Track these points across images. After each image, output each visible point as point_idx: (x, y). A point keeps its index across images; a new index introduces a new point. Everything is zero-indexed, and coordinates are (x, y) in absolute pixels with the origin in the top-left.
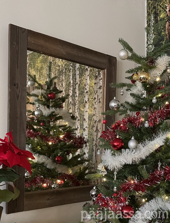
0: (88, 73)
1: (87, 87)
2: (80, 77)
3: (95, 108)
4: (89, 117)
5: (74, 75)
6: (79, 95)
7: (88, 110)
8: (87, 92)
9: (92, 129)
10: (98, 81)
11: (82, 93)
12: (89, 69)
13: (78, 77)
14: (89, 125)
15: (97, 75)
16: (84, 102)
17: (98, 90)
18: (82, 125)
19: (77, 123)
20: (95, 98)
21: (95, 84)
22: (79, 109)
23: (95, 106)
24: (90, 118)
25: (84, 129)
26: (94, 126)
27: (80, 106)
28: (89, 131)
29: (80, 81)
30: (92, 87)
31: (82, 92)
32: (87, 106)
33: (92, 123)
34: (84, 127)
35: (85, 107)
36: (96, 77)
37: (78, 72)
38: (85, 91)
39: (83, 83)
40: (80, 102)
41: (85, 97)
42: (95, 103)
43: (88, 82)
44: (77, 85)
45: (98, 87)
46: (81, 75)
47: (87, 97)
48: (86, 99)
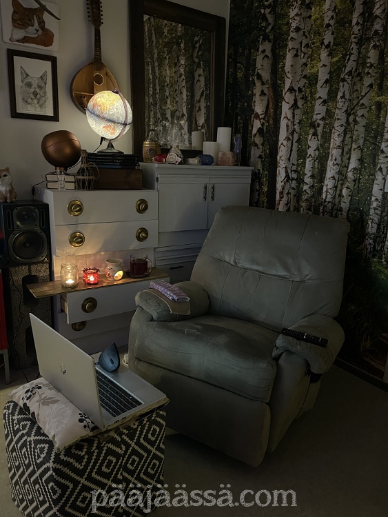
0: (167, 62)
1: (167, 79)
3: (177, 102)
5: (153, 68)
6: (160, 91)
7: (170, 107)
10: (178, 67)
11: (162, 89)
12: (167, 57)
13: (157, 69)
15: (176, 61)
16: (165, 99)
17: (179, 79)
20: (176, 90)
21: (175, 72)
22: (161, 108)
23: (177, 99)
27: (161, 104)
29: (160, 74)
30: (172, 77)
31: (162, 86)
32: (169, 102)
35: (166, 103)
36: (176, 64)
37: (156, 64)
38: (166, 85)
39: (163, 76)
40: (161, 99)
42: (177, 95)
43: (168, 72)
44: (157, 80)
45: (179, 76)
46: (160, 66)
47: (167, 91)
48: (167, 94)
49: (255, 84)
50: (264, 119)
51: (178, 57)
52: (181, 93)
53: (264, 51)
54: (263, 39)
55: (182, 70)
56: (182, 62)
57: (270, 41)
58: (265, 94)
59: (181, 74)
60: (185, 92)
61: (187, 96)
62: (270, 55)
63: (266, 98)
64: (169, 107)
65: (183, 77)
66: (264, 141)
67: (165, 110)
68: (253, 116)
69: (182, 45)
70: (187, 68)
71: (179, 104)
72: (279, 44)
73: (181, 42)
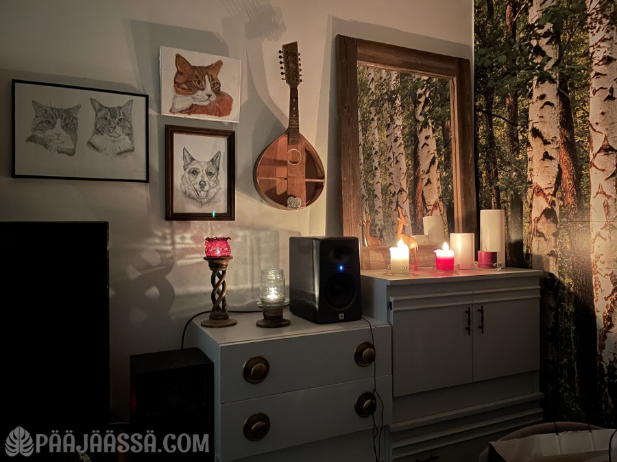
0: (375, 124)
1: (376, 146)
2: (363, 134)
3: (391, 173)
4: (382, 190)
6: (364, 161)
8: (376, 153)
9: (389, 207)
10: (391, 130)
11: (368, 157)
12: (376, 118)
14: (384, 202)
15: (389, 122)
16: (372, 170)
17: (393, 144)
18: (372, 207)
19: (364, 206)
20: (389, 158)
21: (387, 136)
22: (367, 182)
23: (391, 170)
24: (385, 191)
25: (377, 211)
26: (392, 202)
27: (366, 178)
28: (384, 212)
29: (365, 140)
30: (384, 142)
31: (368, 155)
32: (378, 173)
33: (388, 199)
34: (376, 208)
35: (375, 176)
36: (388, 126)
38: (374, 152)
39: (369, 141)
40: (366, 171)
41: (373, 161)
42: (391, 165)
43: (377, 136)
45: (393, 140)
46: (365, 130)
47: (376, 161)
48: (376, 164)
49: (529, 144)
50: (554, 195)
51: (391, 117)
52: (397, 161)
53: (543, 97)
54: (538, 80)
55: (398, 133)
56: (399, 122)
57: (552, 81)
58: (551, 158)
59: (398, 137)
60: (403, 161)
61: (408, 165)
62: (555, 101)
63: (555, 163)
64: (379, 181)
65: (400, 141)
66: (558, 229)
67: (372, 185)
68: (530, 191)
69: (398, 102)
70: (406, 130)
71: (394, 176)
72: (572, 85)
73: (396, 97)
